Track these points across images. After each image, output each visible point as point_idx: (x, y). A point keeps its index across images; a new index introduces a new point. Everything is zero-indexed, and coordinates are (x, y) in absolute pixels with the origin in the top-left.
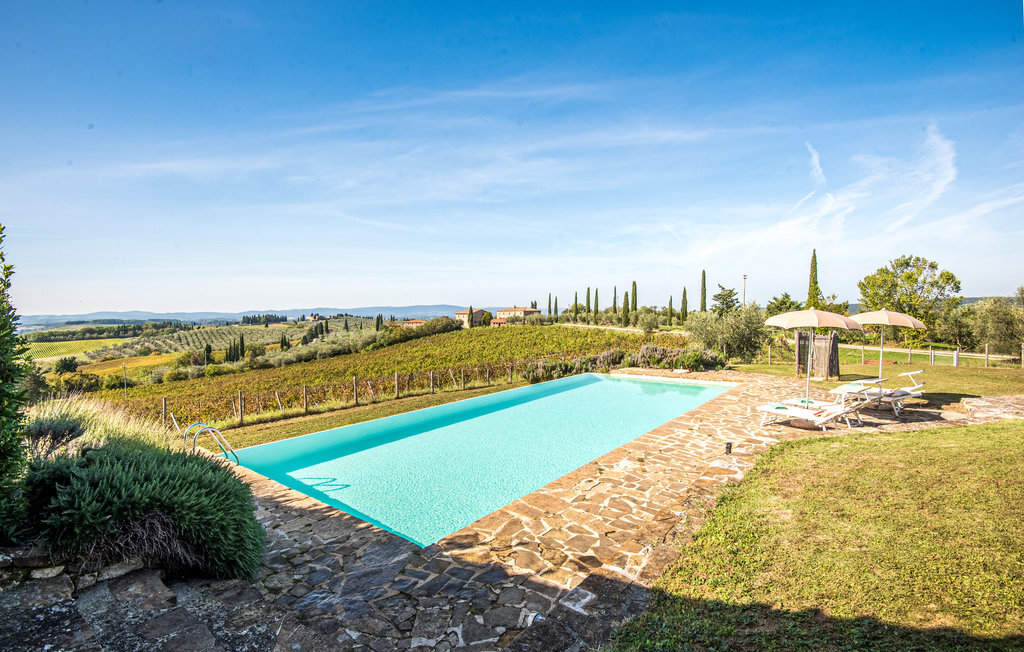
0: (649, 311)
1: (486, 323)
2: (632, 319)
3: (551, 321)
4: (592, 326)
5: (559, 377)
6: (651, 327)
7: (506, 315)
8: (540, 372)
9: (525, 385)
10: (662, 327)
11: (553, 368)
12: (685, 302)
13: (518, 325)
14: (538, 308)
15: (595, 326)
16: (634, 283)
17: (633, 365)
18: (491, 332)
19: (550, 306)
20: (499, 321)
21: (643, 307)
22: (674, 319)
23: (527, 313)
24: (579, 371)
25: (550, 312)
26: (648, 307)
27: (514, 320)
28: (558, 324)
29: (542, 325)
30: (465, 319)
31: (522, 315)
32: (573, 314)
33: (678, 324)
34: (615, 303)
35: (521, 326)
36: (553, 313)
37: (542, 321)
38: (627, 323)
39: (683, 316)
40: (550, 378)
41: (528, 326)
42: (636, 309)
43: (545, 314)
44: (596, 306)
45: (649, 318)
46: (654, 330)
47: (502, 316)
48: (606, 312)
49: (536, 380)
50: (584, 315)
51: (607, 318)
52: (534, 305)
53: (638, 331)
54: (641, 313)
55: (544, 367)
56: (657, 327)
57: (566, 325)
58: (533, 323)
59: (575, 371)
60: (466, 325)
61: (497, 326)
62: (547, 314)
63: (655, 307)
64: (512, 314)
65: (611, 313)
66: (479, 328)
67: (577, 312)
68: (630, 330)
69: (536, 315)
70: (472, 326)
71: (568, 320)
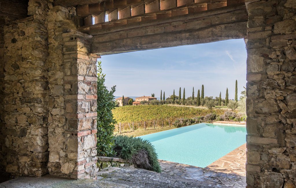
0: (210, 99)
1: (131, 104)
2: (202, 102)
3: (162, 103)
4: (182, 106)
5: (190, 125)
6: (211, 106)
7: (140, 100)
8: (181, 122)
9: (174, 128)
10: (216, 106)
11: (187, 121)
12: (227, 95)
13: (146, 105)
14: (155, 97)
15: (183, 106)
16: (203, 86)
17: (222, 120)
18: (134, 108)
19: (161, 96)
20: (137, 103)
21: (206, 97)
22: (222, 102)
23: (150, 99)
24: (198, 122)
25: (161, 99)
26: (209, 97)
27: (144, 102)
28: (165, 105)
29: (158, 105)
30: (120, 102)
31: (148, 100)
32: (172, 100)
33: (224, 105)
34: (193, 95)
35: (148, 105)
36: (163, 99)
37: (157, 103)
38: (199, 104)
39: (226, 102)
40: (185, 125)
41: (151, 105)
42: (203, 98)
43: (159, 99)
44: (184, 96)
45: (210, 102)
46: (213, 108)
47: (138, 101)
48: (189, 99)
49: (179, 126)
50: (178, 100)
51: (189, 102)
52: (153, 96)
53: (205, 108)
54: (206, 100)
55: (183, 121)
56: (214, 106)
57: (169, 105)
58: (153, 104)
59: (195, 122)
60: (121, 105)
61: (136, 105)
62: (160, 100)
63: (212, 97)
64: (143, 100)
65: (191, 100)
66: (127, 106)
67: (174, 99)
68: (201, 107)
69: (154, 100)
70: (124, 105)
71: (170, 103)
